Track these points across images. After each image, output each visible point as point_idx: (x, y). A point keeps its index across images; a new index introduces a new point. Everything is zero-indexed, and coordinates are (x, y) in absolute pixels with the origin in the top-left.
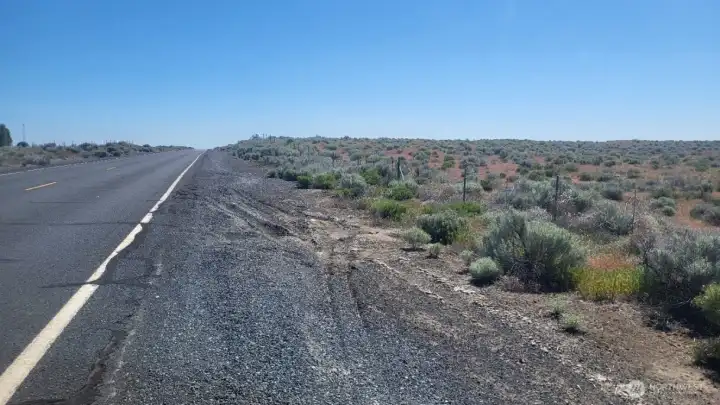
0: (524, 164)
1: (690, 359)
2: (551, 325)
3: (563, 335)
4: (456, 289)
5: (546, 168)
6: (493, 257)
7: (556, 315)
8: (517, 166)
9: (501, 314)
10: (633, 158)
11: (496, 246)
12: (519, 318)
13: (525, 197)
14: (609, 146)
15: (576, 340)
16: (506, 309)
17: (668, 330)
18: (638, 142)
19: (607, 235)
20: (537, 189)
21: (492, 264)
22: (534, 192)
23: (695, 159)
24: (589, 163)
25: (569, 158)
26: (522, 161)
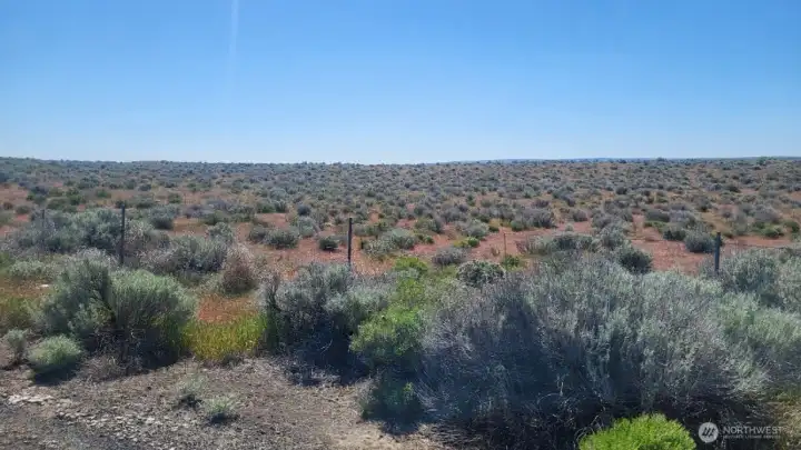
0: (37, 190)
1: (356, 413)
2: (188, 419)
3: (212, 431)
4: (14, 399)
5: (69, 194)
6: (67, 332)
7: (190, 402)
8: (26, 194)
9: (111, 425)
10: (168, 180)
11: (71, 317)
12: (141, 423)
13: (64, 235)
14: (137, 168)
15: (232, 432)
16: (115, 412)
17: (316, 383)
18: (167, 163)
19: (194, 275)
20: (79, 222)
21: (67, 345)
22: (75, 227)
23: (228, 181)
24: (121, 187)
25: (95, 181)
26: (32, 186)
